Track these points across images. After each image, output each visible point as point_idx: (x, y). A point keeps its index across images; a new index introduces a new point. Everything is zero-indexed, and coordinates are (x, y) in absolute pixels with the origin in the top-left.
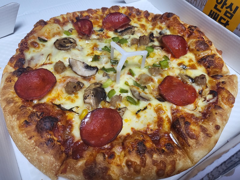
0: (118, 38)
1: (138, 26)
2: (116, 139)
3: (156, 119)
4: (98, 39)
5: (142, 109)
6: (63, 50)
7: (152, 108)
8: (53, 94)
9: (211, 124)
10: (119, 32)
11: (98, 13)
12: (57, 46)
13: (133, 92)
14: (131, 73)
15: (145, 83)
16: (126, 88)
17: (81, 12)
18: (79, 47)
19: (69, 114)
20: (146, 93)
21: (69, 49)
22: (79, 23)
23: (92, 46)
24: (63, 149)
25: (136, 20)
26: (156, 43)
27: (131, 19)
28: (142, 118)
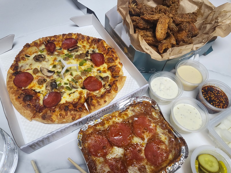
0: (68, 54)
1: (82, 46)
2: (57, 105)
3: (79, 97)
4: (58, 55)
5: (73, 92)
6: (38, 62)
7: (78, 92)
8: (32, 85)
9: (103, 100)
10: (70, 51)
11: (60, 38)
12: (35, 59)
13: (70, 84)
14: (71, 74)
15: (77, 80)
16: (67, 82)
17: (50, 37)
18: (47, 60)
19: (39, 94)
20: (76, 85)
21: (41, 61)
22: (49, 44)
23: (53, 59)
24: (35, 109)
25: (81, 42)
26: (89, 57)
27: (78, 42)
28: (71, 97)
